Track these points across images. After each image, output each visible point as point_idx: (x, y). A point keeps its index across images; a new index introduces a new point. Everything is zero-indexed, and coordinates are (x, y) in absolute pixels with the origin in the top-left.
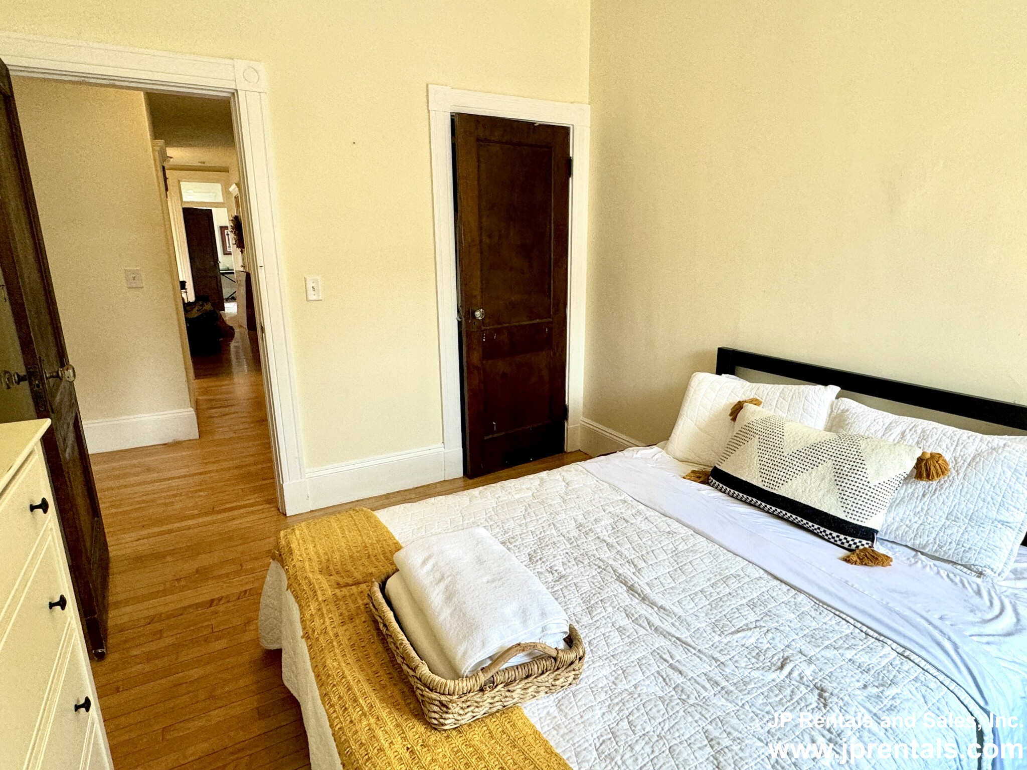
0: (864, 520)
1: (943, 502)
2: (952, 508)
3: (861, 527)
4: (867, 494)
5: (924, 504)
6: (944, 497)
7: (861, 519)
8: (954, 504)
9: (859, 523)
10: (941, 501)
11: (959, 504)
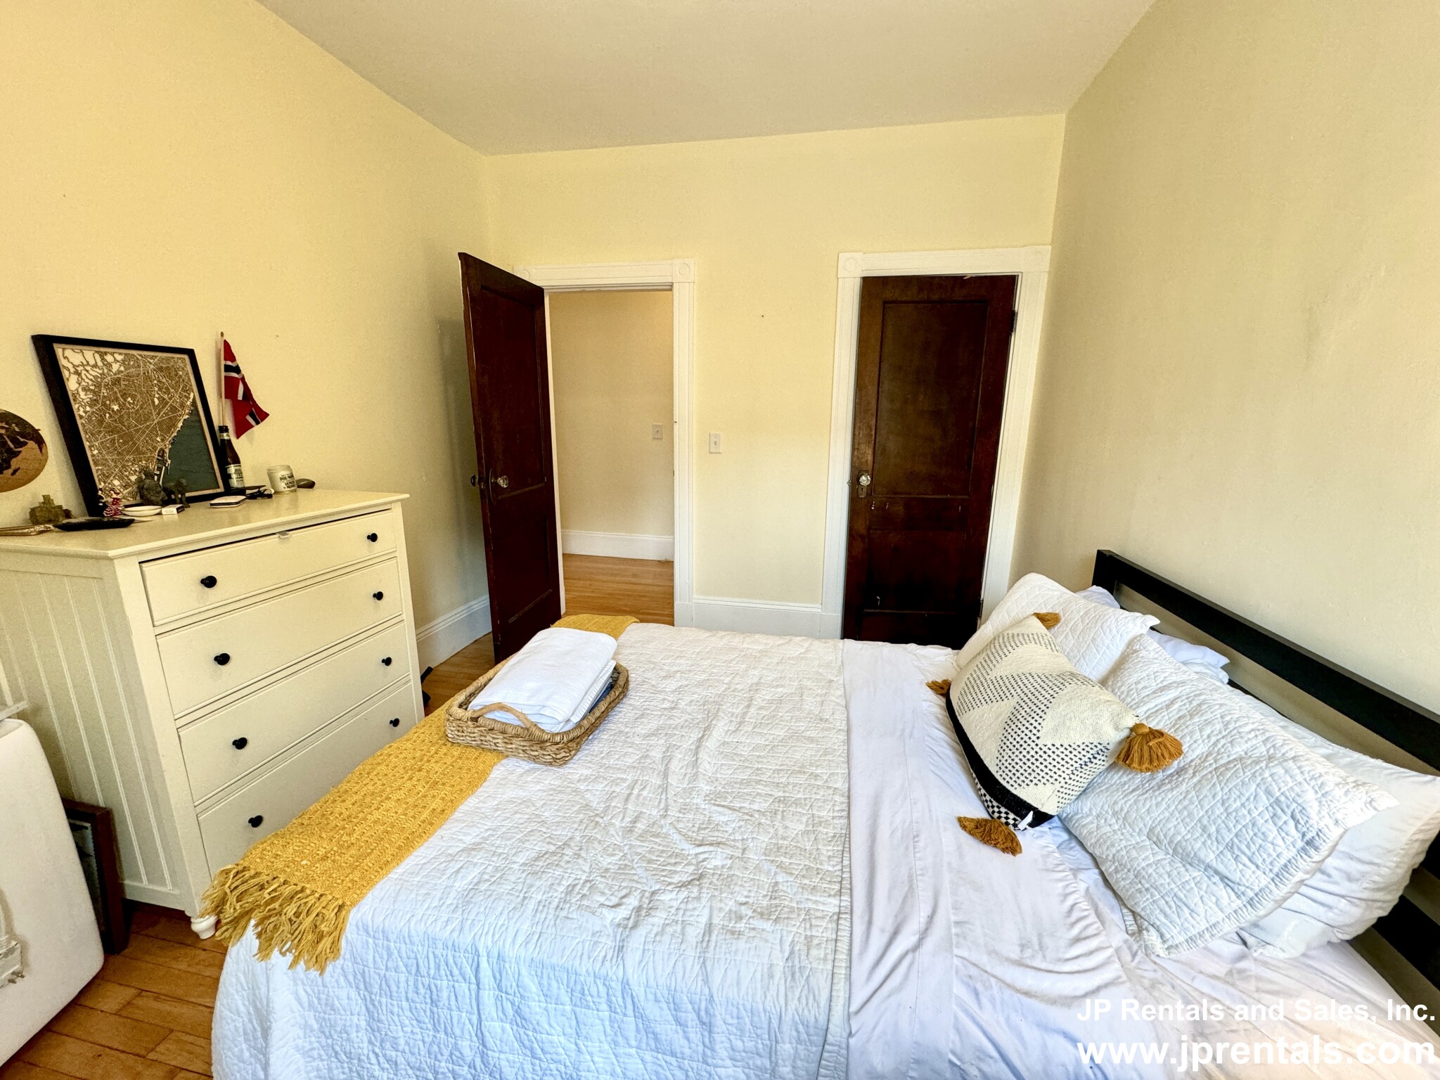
0: (1016, 785)
1: (1148, 810)
2: (1157, 822)
3: (1009, 791)
4: (1028, 752)
5: (1126, 802)
6: (1154, 802)
7: (1012, 782)
8: (1162, 817)
9: (1008, 787)
10: (1147, 807)
11: (1167, 820)
